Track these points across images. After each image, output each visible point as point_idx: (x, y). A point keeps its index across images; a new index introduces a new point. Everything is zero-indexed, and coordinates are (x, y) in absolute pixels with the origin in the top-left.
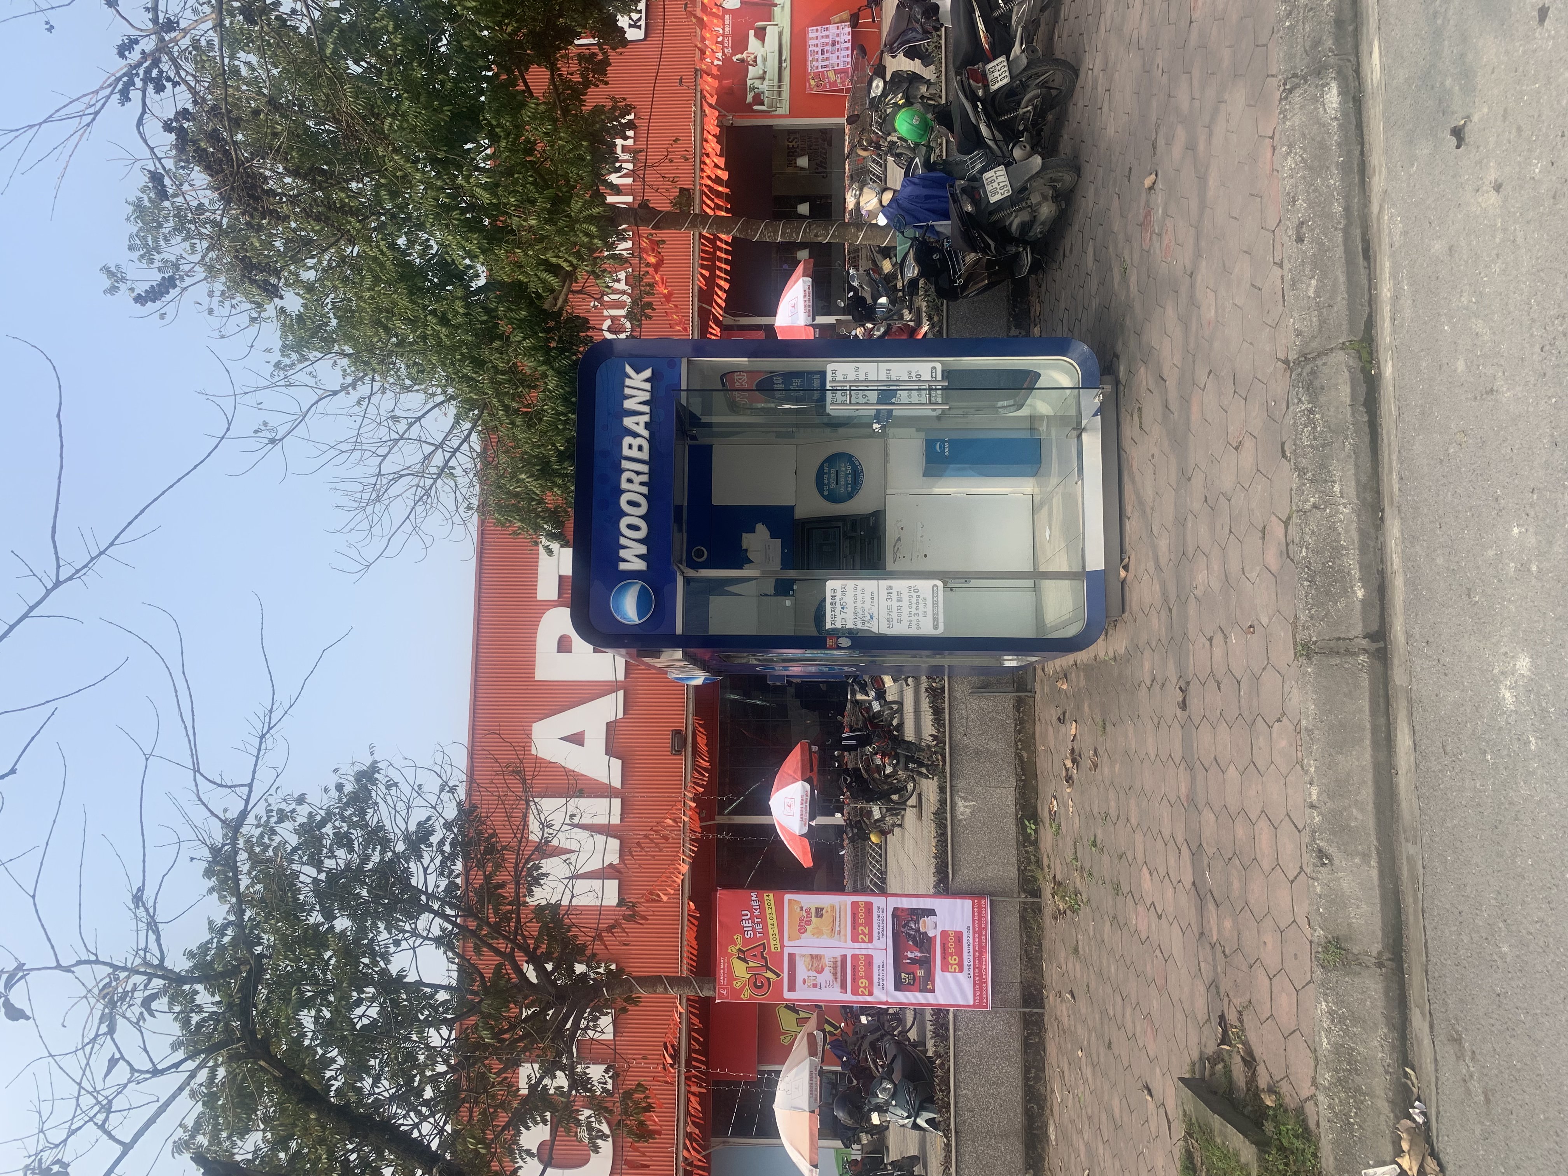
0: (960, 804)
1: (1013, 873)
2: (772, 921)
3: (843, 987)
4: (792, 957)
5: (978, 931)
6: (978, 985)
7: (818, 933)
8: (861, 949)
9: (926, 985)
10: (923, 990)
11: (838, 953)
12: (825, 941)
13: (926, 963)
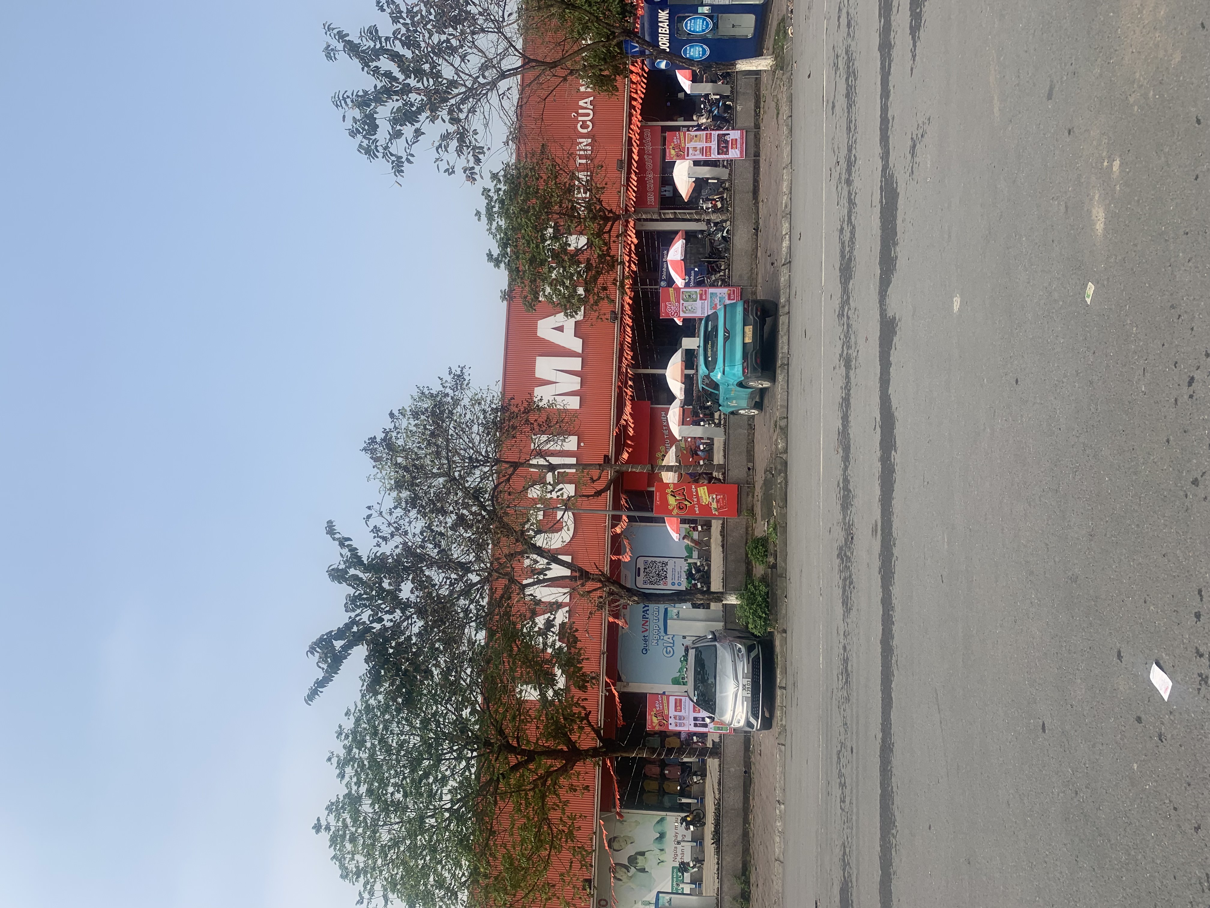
0: (738, 107)
1: (753, 124)
2: (682, 139)
3: (703, 155)
4: (688, 148)
5: (742, 138)
6: (741, 153)
7: (696, 141)
8: (708, 145)
9: (727, 153)
10: (726, 154)
11: (701, 146)
12: (698, 143)
13: (727, 147)
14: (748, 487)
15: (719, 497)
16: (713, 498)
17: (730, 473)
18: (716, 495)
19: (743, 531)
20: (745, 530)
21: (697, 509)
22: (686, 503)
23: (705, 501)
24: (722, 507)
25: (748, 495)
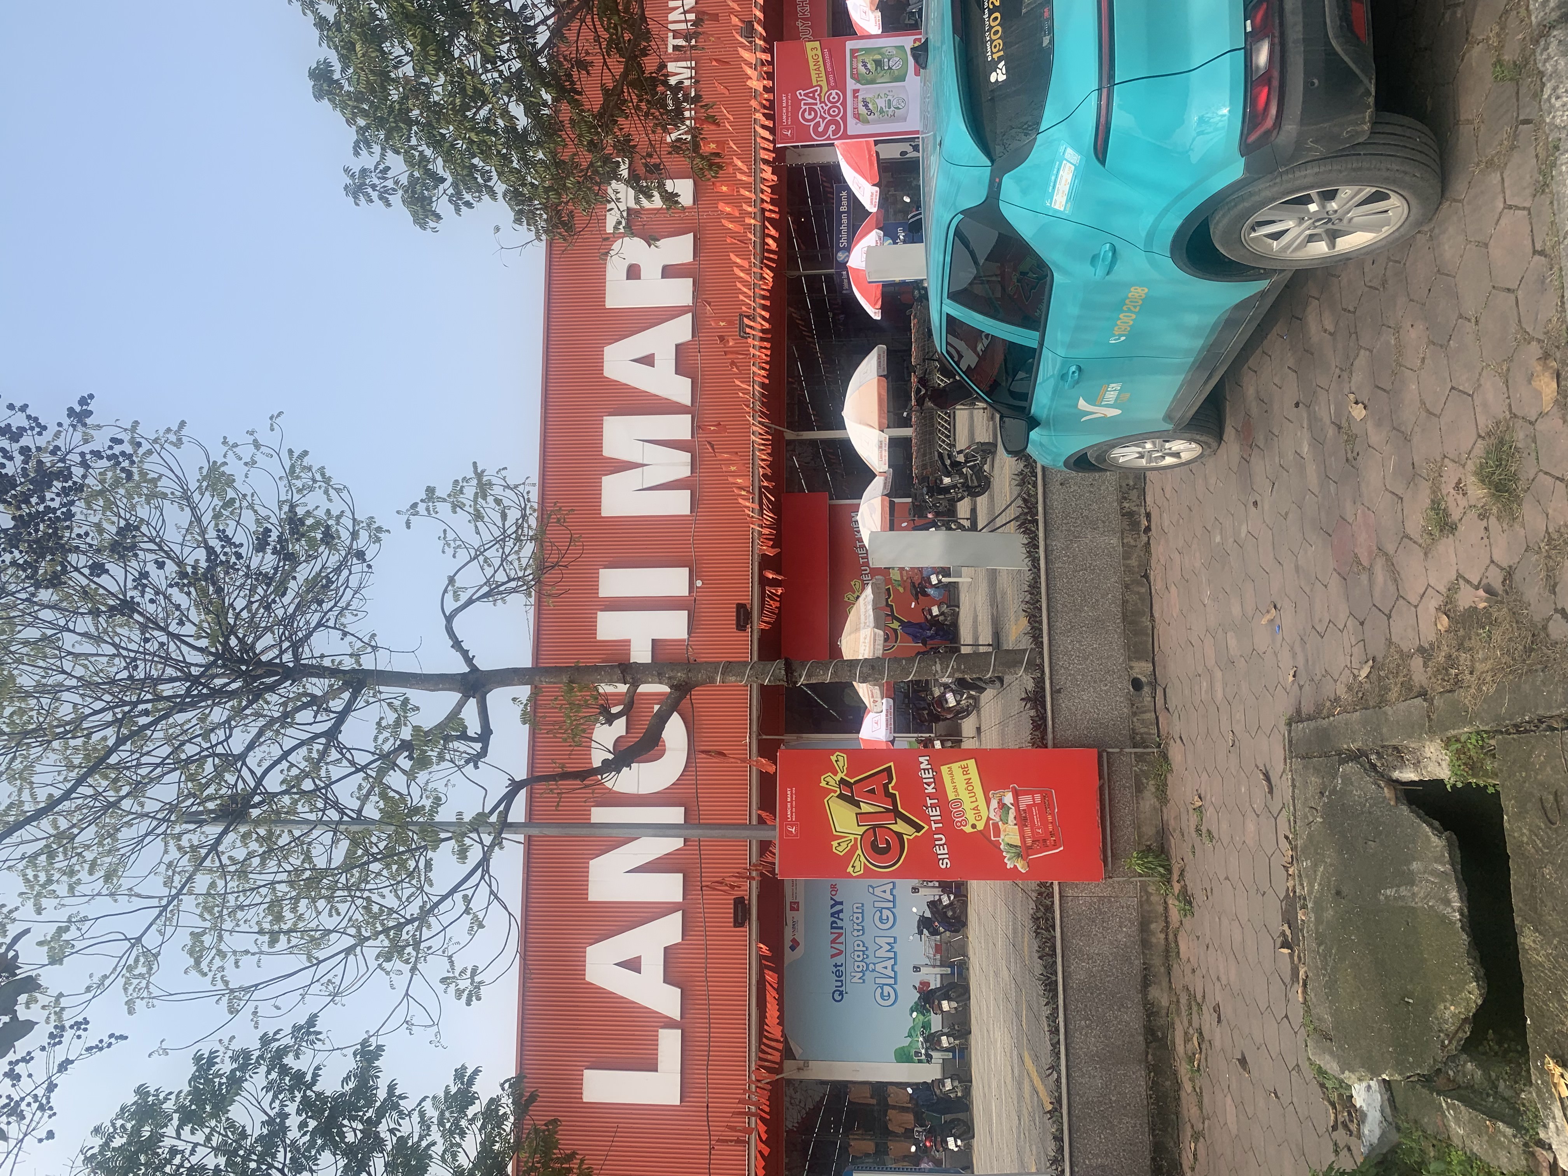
14: (1140, 758)
15: (1026, 800)
16: (1002, 806)
17: (1064, 703)
18: (1016, 795)
19: (1127, 933)
20: (1134, 930)
21: (942, 851)
22: (900, 827)
23: (970, 816)
24: (1042, 843)
25: (1139, 788)
